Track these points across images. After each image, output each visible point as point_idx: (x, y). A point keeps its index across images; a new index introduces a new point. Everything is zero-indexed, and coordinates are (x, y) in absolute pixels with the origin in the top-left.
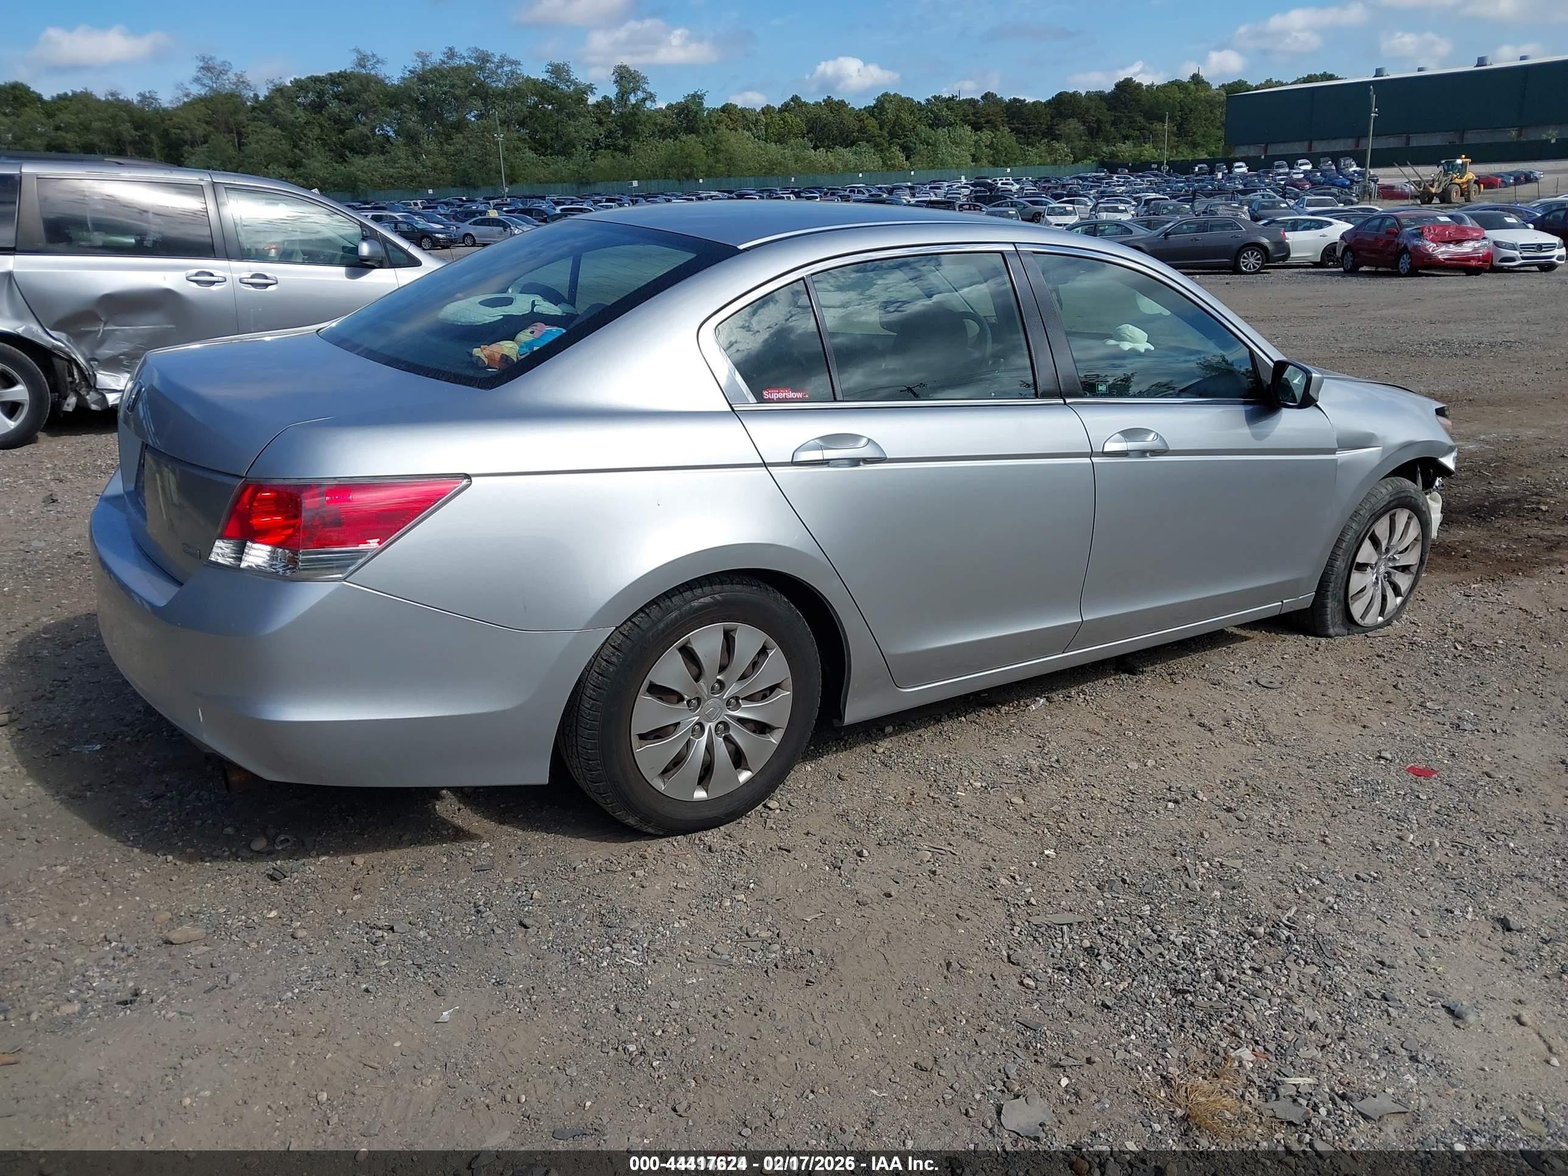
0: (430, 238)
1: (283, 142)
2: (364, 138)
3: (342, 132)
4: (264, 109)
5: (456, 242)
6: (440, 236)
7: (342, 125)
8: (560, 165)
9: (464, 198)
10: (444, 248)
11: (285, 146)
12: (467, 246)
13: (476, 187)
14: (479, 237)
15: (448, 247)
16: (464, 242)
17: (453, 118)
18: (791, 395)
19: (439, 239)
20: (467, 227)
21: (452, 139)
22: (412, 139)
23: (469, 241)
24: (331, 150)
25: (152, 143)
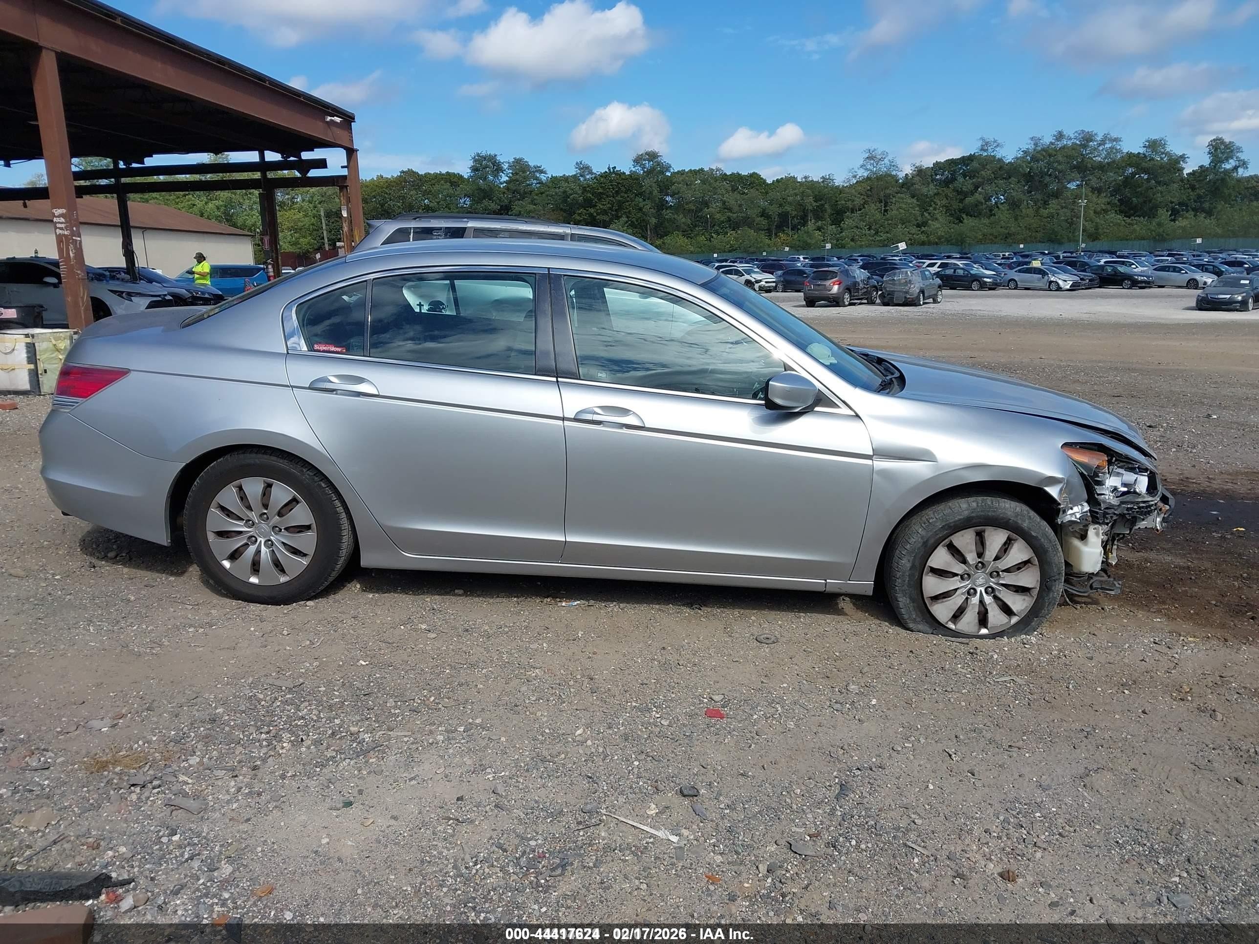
0: (979, 281)
1: (917, 209)
2: (978, 204)
3: (961, 201)
4: (907, 184)
5: (1000, 286)
6: (988, 280)
7: (962, 194)
8: (1140, 225)
9: (1046, 252)
10: (990, 289)
11: (917, 211)
12: (1010, 289)
13: (1060, 243)
14: (1021, 282)
15: (994, 289)
16: (1008, 286)
17: (1053, 187)
18: (333, 349)
19: (986, 282)
20: (1013, 274)
21: (1048, 205)
22: (1014, 205)
23: (1012, 285)
24: (951, 215)
25: (826, 211)
